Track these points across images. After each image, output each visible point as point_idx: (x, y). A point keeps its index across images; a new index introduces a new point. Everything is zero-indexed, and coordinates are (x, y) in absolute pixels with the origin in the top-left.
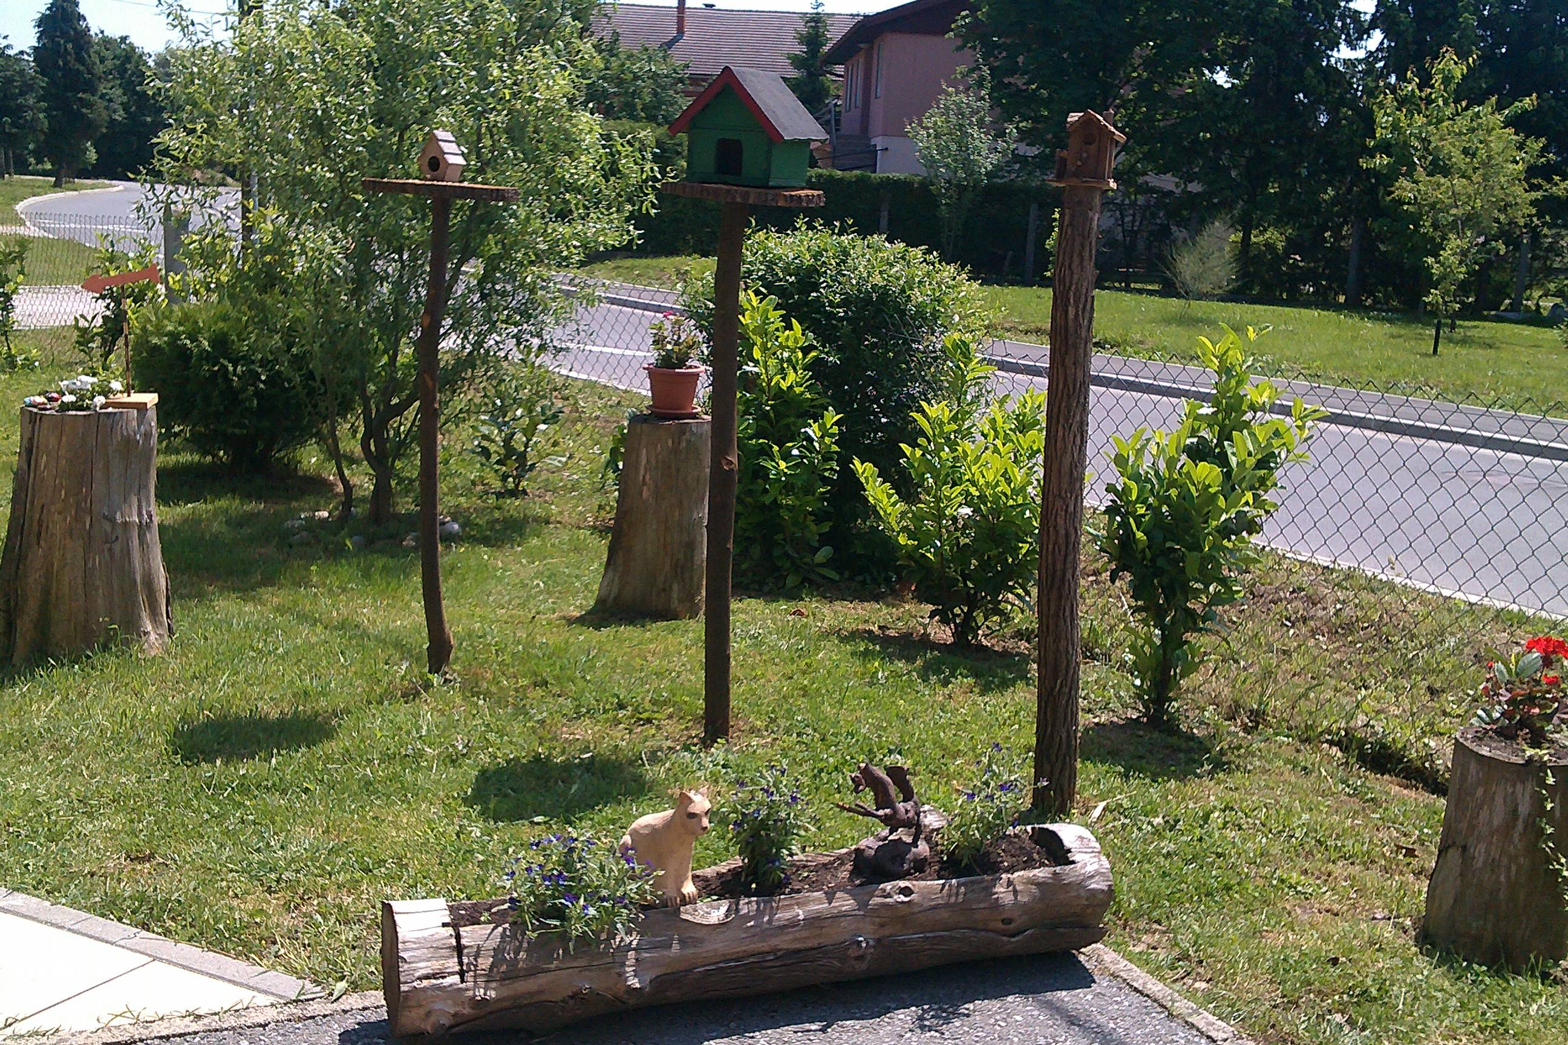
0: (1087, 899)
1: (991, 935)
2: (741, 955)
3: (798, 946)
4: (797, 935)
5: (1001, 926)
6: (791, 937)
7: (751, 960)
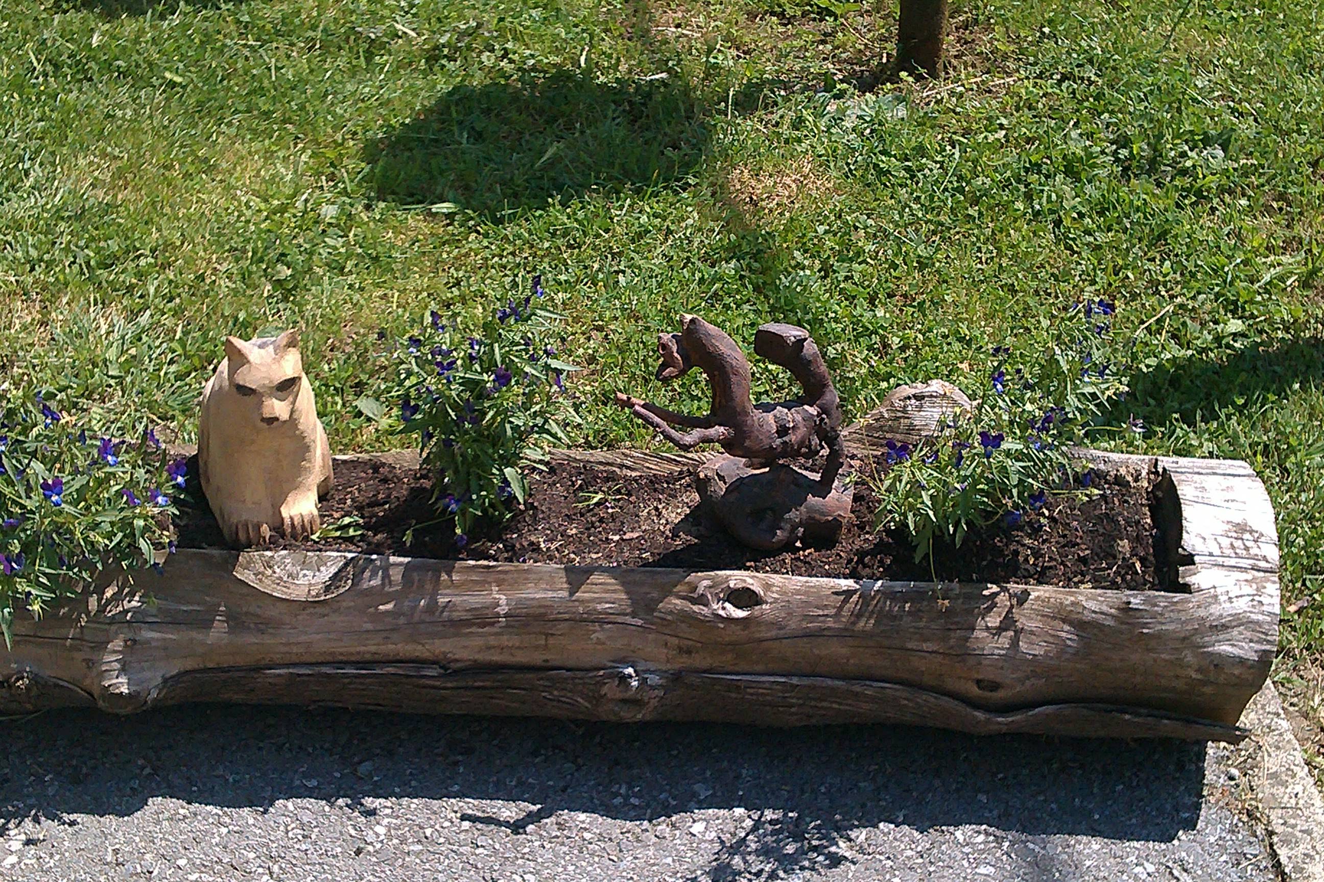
0: (1199, 670)
1: (947, 703)
2: (368, 657)
3: (496, 657)
4: (492, 641)
5: (975, 690)
6: (478, 642)
7: (391, 670)
